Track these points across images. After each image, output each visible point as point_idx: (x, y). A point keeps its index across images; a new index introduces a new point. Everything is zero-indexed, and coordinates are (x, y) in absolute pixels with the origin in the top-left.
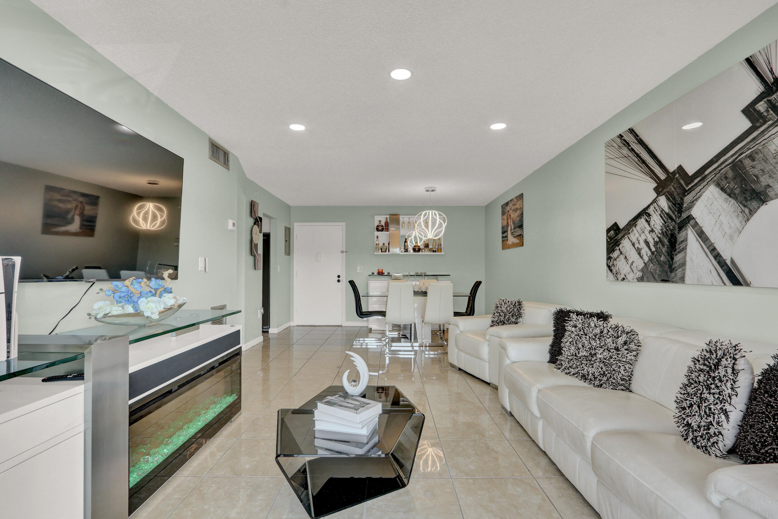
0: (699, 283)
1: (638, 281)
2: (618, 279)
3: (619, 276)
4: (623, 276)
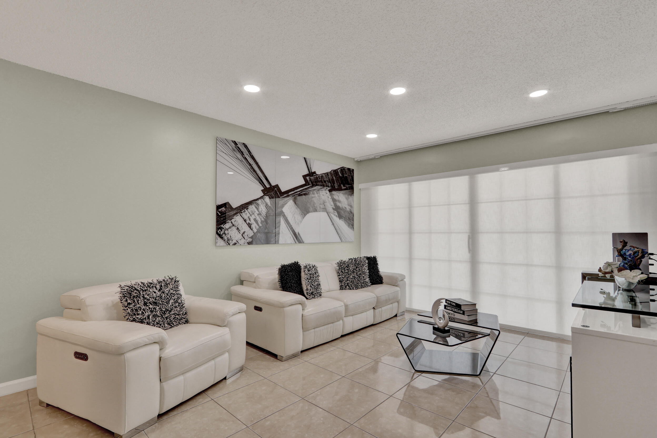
0: (285, 244)
1: (249, 244)
2: (229, 244)
4: (234, 242)
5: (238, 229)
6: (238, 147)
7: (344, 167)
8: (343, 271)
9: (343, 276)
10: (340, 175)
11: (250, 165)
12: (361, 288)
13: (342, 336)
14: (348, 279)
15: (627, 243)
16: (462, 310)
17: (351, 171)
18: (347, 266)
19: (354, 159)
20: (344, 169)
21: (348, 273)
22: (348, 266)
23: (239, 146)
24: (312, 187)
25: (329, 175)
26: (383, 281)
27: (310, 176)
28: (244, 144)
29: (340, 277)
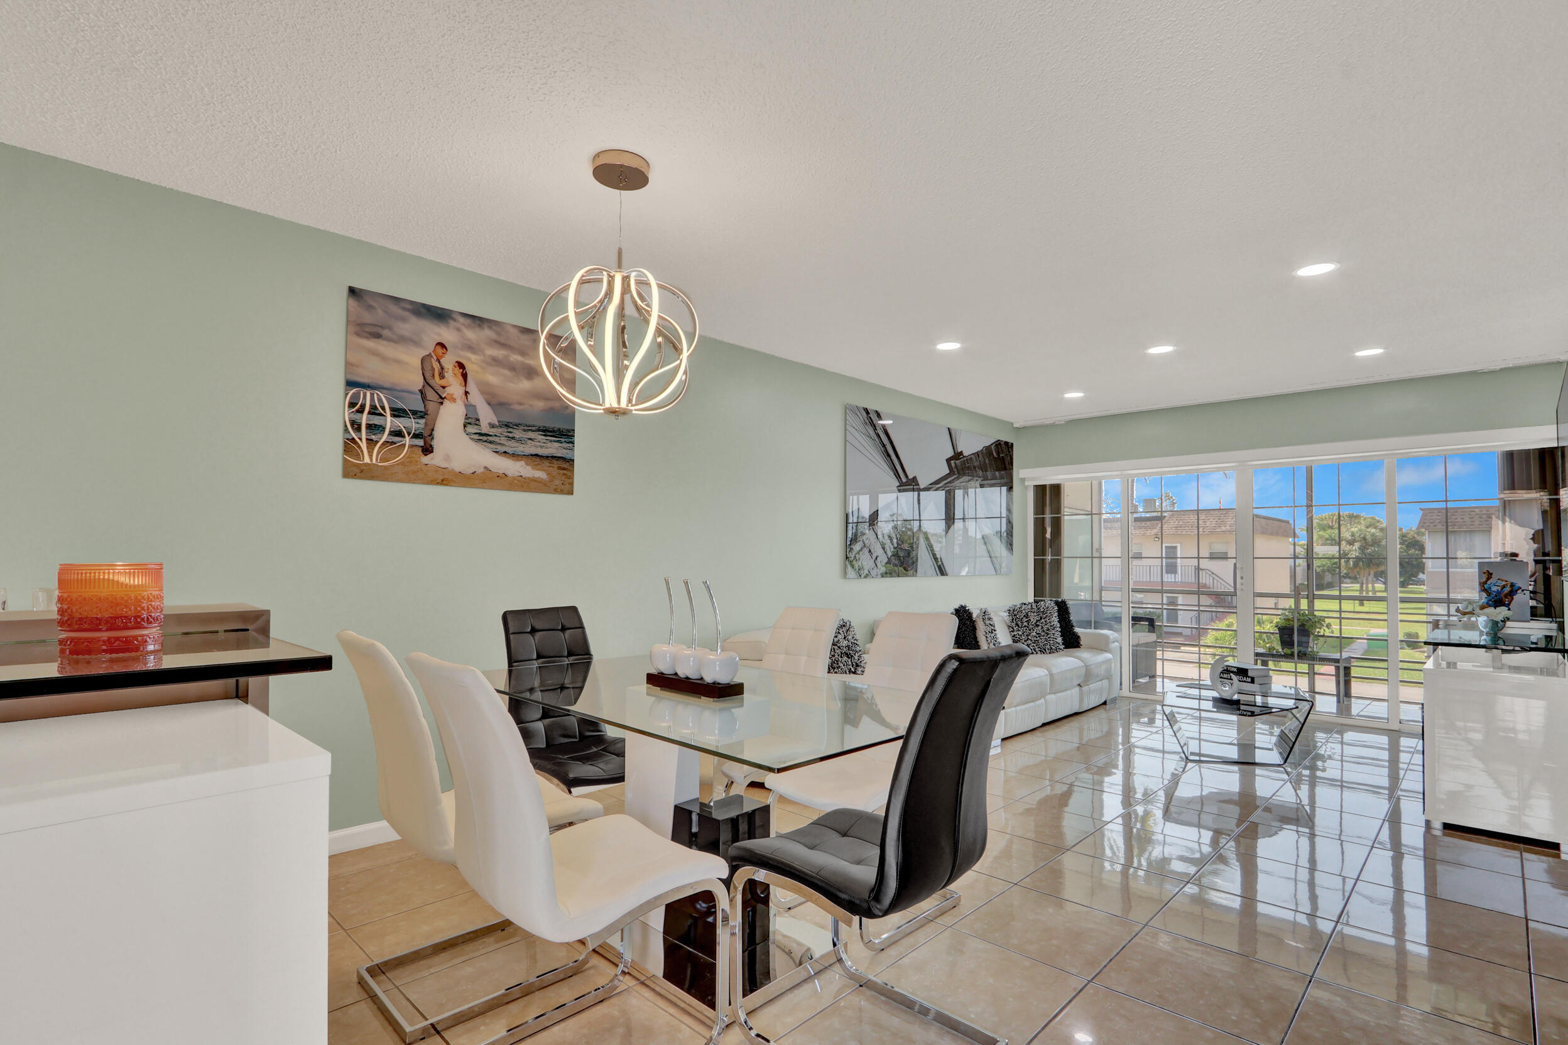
0: (925, 575)
1: (882, 577)
2: (860, 576)
3: (862, 572)
4: (866, 572)
5: (870, 551)
6: (870, 418)
7: (999, 440)
8: (1019, 623)
9: (1020, 633)
10: (995, 454)
11: (884, 445)
12: (1050, 653)
13: (1044, 725)
14: (1030, 637)
15: (1491, 574)
16: (1249, 677)
17: (1009, 446)
18: (1024, 616)
19: (1012, 424)
20: (1000, 444)
21: (1028, 627)
22: (1027, 616)
23: (871, 415)
24: (958, 478)
25: (980, 455)
26: (1081, 643)
27: (957, 460)
28: (876, 411)
29: (1015, 633)
